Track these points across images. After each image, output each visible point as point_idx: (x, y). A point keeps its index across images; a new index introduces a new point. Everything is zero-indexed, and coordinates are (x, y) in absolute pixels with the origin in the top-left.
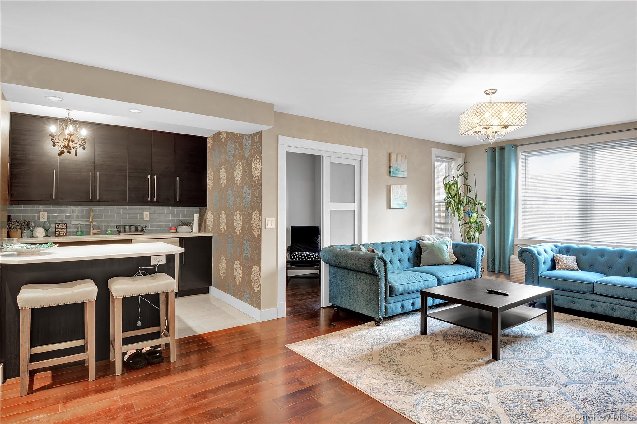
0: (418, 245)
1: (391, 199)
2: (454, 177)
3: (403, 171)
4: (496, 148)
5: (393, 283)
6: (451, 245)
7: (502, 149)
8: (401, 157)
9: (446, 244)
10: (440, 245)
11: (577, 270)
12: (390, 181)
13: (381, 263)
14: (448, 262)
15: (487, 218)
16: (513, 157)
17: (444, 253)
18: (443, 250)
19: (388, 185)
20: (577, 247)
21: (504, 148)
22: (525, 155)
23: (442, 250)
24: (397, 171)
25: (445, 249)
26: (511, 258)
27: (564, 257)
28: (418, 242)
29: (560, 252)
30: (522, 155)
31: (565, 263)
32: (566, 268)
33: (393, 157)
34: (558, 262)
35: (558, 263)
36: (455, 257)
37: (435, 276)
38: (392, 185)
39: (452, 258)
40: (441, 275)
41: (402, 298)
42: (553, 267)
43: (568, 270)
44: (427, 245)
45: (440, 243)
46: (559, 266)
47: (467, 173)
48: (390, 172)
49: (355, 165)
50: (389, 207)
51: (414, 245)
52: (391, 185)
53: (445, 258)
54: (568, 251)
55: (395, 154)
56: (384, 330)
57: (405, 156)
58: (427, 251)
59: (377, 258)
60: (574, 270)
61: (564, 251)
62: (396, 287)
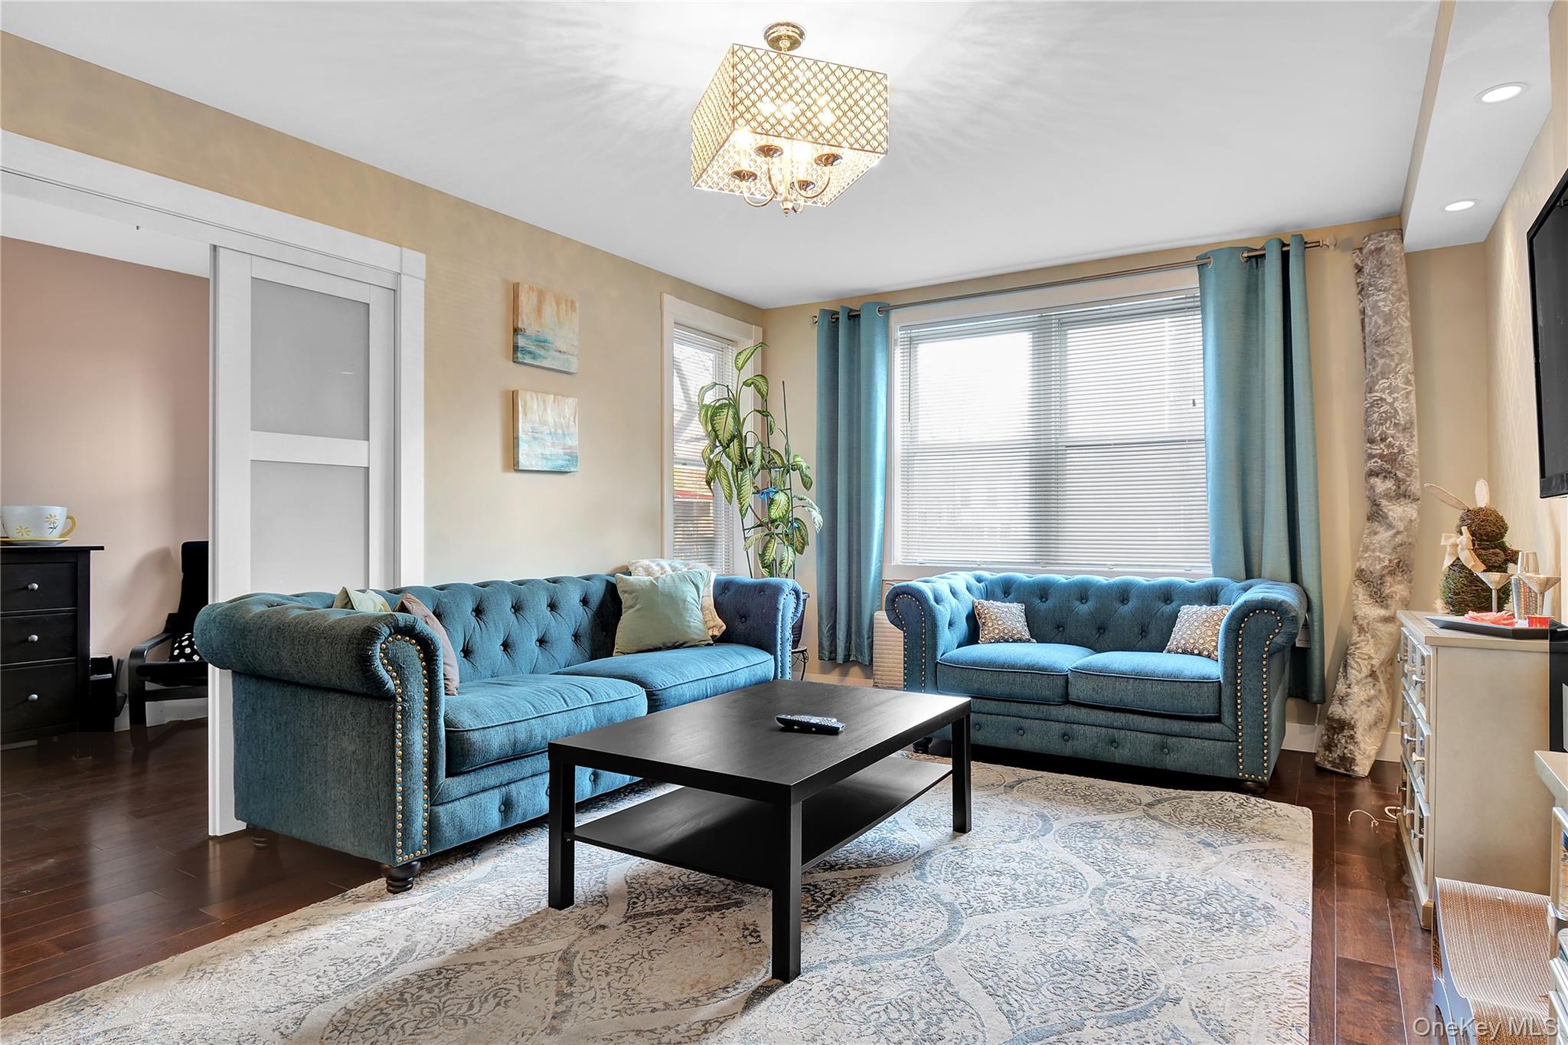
0: (611, 589)
1: (518, 438)
2: (728, 389)
3: (563, 349)
4: (838, 313)
5: (466, 721)
6: (711, 585)
7: (854, 317)
8: (554, 304)
9: (693, 582)
10: (676, 587)
11: (1029, 641)
12: (517, 377)
13: (410, 651)
14: (696, 637)
15: (815, 507)
16: (879, 340)
17: (687, 609)
18: (685, 601)
19: (507, 392)
20: (1028, 580)
21: (859, 315)
22: (909, 335)
23: (681, 603)
24: (542, 347)
25: (689, 599)
26: (877, 619)
27: (998, 608)
28: (612, 580)
29: (989, 595)
30: (903, 336)
31: (1000, 623)
32: (1003, 638)
33: (526, 301)
34: (983, 621)
35: (984, 624)
36: (720, 622)
37: (642, 684)
38: (520, 391)
39: (712, 624)
40: (661, 679)
41: (505, 772)
42: (973, 636)
43: (1007, 641)
44: (638, 588)
45: (677, 579)
46: (986, 632)
47: (766, 379)
48: (516, 348)
49: (368, 304)
50: (512, 463)
51: (597, 591)
52: (518, 391)
53: (690, 627)
54: (1006, 590)
55: (531, 288)
56: (410, 911)
57: (569, 304)
58: (636, 608)
60: (1020, 640)
61: (999, 592)
62: (475, 737)
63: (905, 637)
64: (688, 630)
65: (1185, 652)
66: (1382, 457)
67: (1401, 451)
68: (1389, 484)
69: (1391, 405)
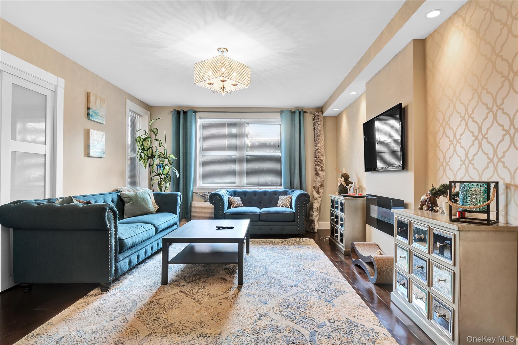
0: (120, 198)
1: (89, 145)
2: (146, 132)
3: (102, 116)
4: (180, 111)
5: (123, 237)
6: (152, 194)
7: (185, 113)
8: (99, 100)
9: (148, 194)
10: (144, 195)
11: (243, 207)
12: (88, 124)
13: (111, 215)
14: (152, 211)
15: (177, 171)
16: (193, 121)
17: (149, 202)
18: (148, 200)
19: (86, 129)
20: (240, 191)
21: (187, 113)
22: (202, 120)
23: (147, 200)
24: (96, 115)
25: (149, 199)
26: (193, 204)
27: (235, 198)
28: (119, 194)
29: (231, 195)
30: (199, 120)
31: (236, 202)
32: (235, 206)
33: (92, 98)
34: (232, 202)
35: (232, 203)
36: (157, 206)
37: (153, 225)
38: (90, 129)
39: (155, 206)
42: (229, 207)
43: (238, 207)
44: (131, 196)
45: (143, 193)
46: (233, 205)
47: (157, 129)
48: (88, 115)
49: (46, 96)
50: (87, 154)
51: (115, 197)
52: (89, 129)
53: (150, 208)
54: (235, 194)
55: (94, 94)
57: (103, 100)
58: (131, 203)
59: (108, 209)
60: (241, 207)
61: (233, 194)
62: (125, 241)
63: (215, 207)
64: (149, 208)
65: (282, 207)
66: (318, 161)
67: (322, 160)
68: (320, 167)
69: (320, 150)
